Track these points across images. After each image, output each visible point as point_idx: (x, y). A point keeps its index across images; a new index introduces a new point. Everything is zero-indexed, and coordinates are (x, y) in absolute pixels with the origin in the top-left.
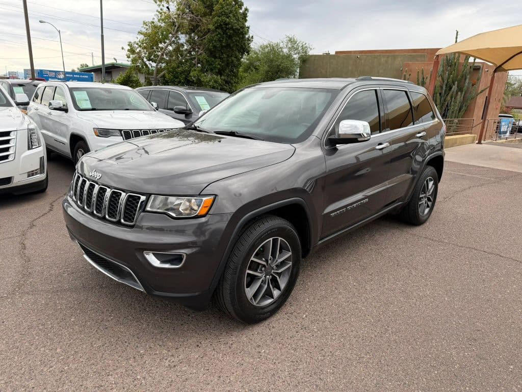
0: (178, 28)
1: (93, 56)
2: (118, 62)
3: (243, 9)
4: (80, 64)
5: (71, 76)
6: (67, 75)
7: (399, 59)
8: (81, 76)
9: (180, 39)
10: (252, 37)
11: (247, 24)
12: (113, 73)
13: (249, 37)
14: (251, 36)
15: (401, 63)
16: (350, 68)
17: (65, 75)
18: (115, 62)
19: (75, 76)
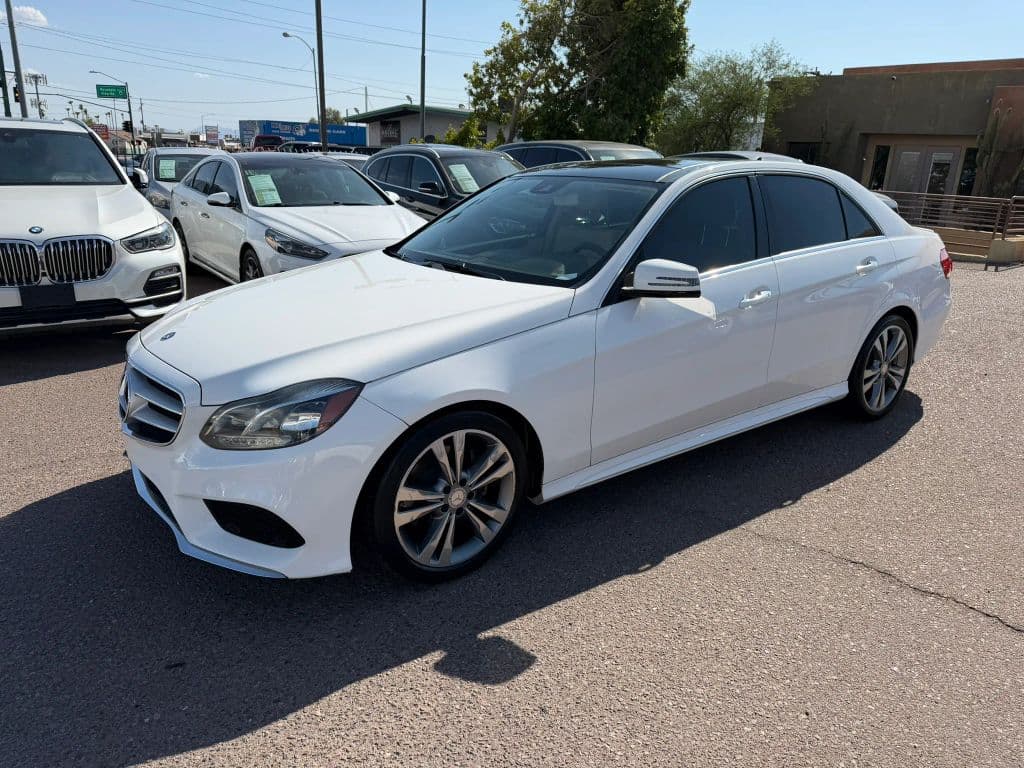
1: (366, 95)
2: (413, 103)
4: (338, 109)
5: (317, 131)
6: (311, 130)
7: (984, 80)
8: (334, 132)
11: (685, 26)
12: (402, 123)
13: (686, 46)
14: (690, 45)
15: (989, 88)
17: (307, 129)
18: (408, 103)
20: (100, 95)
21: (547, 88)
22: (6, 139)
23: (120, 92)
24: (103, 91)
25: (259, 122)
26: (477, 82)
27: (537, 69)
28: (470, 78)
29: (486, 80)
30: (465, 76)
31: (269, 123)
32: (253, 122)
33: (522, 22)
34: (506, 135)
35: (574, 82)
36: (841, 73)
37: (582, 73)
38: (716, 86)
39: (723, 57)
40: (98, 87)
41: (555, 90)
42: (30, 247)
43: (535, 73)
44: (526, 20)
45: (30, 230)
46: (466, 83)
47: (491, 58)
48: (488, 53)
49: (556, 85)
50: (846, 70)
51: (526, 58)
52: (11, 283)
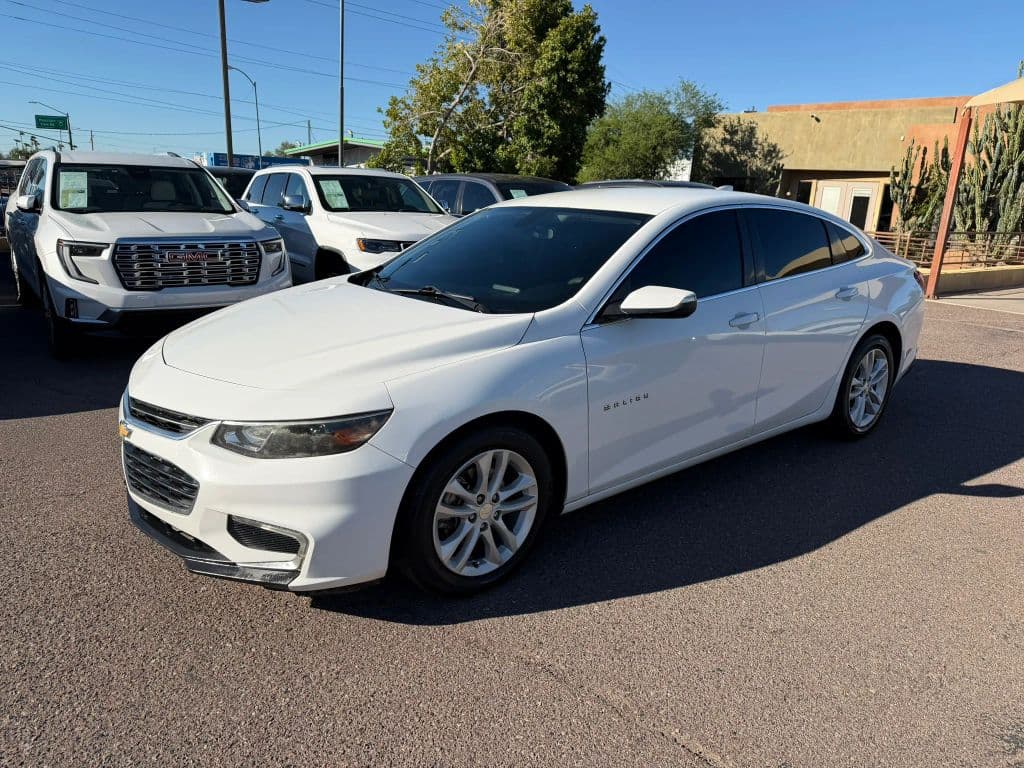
0: (474, 73)
1: (310, 128)
3: (597, 37)
4: (281, 142)
7: (898, 118)
9: (477, 93)
10: (610, 84)
11: (601, 63)
13: (603, 84)
14: (607, 83)
15: (902, 126)
16: (797, 138)
20: (39, 125)
23: (60, 123)
24: (43, 122)
40: (38, 118)
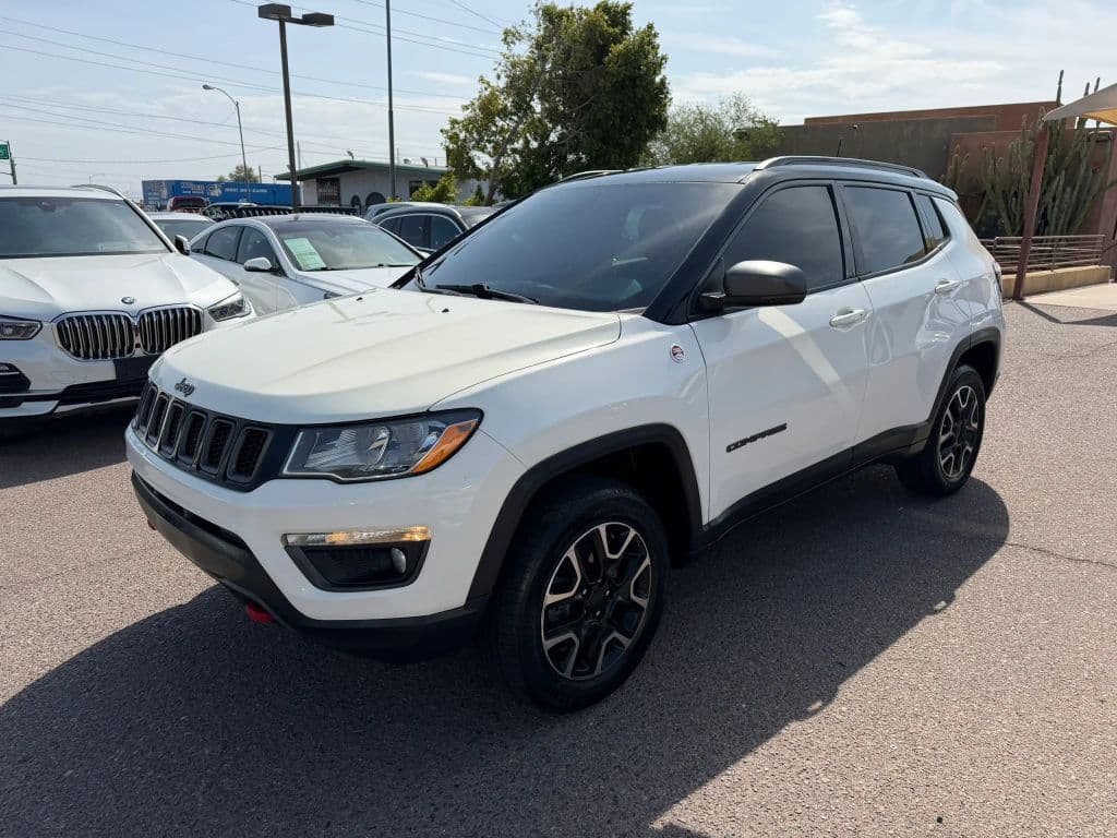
2: (355, 159)
5: (235, 190)
6: (227, 190)
12: (342, 180)
17: (223, 190)
18: (350, 158)
19: (242, 190)
21: (527, 142)
22: (46, 209)
25: (167, 182)
26: (453, 138)
27: (518, 123)
28: (447, 132)
29: (462, 136)
30: (442, 131)
31: (178, 183)
32: (159, 183)
33: (499, 77)
34: (486, 192)
35: (553, 137)
36: (802, 123)
37: (559, 128)
38: (686, 137)
39: (694, 108)
41: (534, 145)
42: (126, 318)
43: (515, 128)
44: (503, 76)
45: (123, 301)
46: (442, 138)
47: (468, 113)
48: (466, 108)
49: (535, 139)
50: (807, 120)
51: (504, 114)
52: (105, 356)
